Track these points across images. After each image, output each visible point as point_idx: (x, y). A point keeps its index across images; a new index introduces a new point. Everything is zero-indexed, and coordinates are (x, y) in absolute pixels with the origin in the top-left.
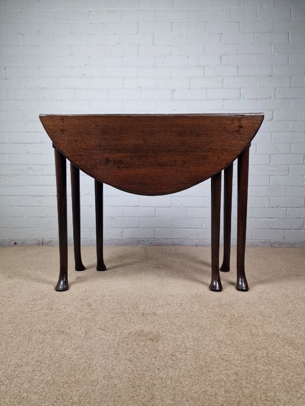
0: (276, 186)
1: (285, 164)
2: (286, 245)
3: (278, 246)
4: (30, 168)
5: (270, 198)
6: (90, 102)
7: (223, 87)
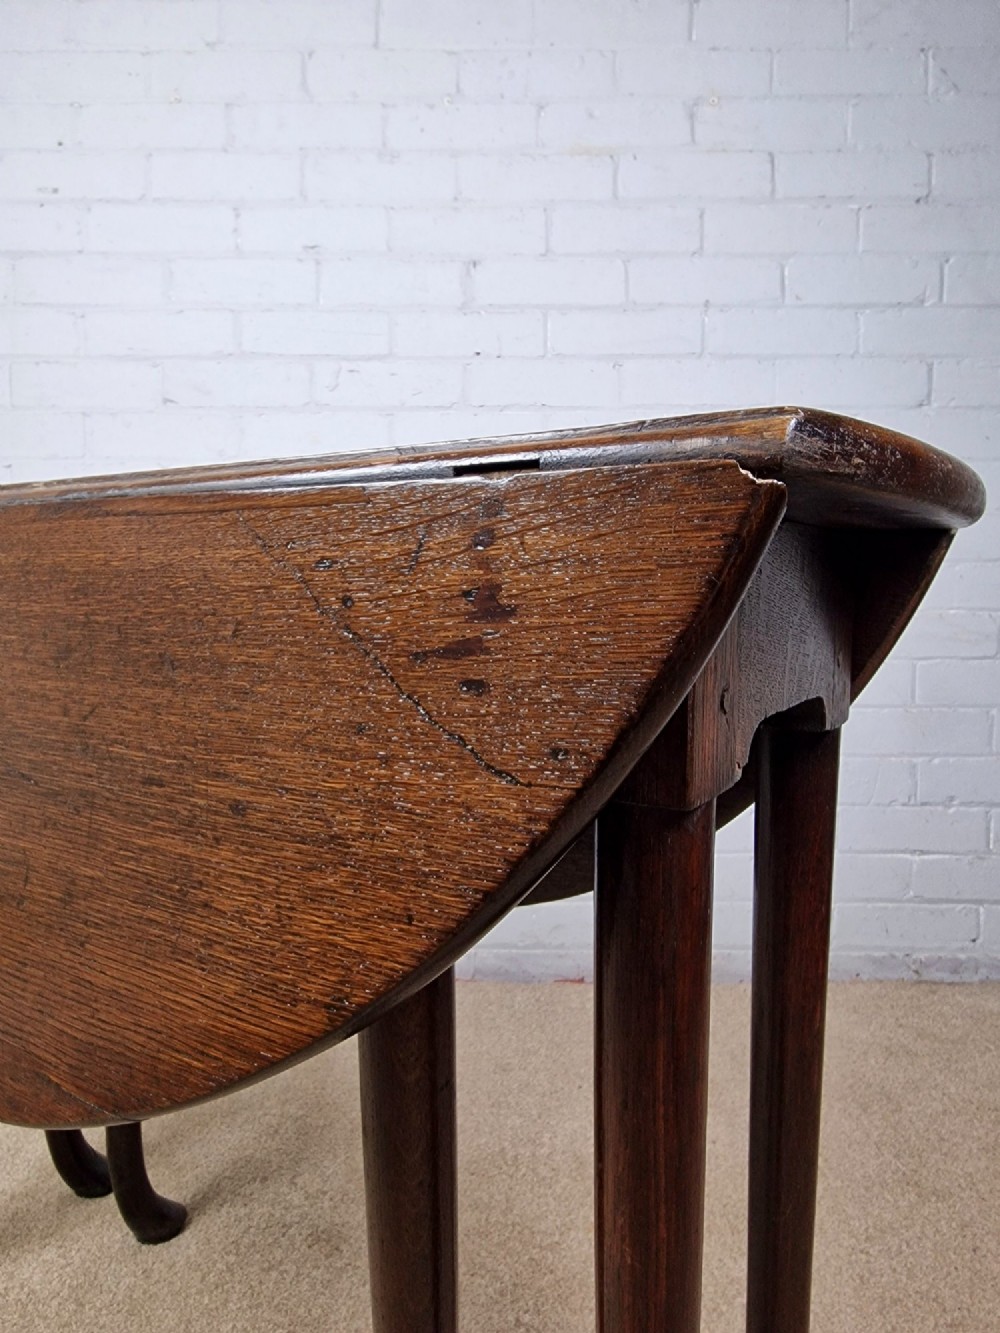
0: (944, 706)
1: (982, 609)
2: (983, 972)
3: (947, 977)
5: (915, 760)
6: (83, 316)
7: (701, 248)
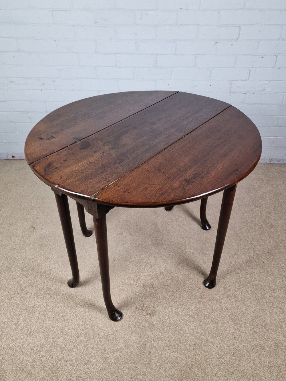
4: (12, 82)
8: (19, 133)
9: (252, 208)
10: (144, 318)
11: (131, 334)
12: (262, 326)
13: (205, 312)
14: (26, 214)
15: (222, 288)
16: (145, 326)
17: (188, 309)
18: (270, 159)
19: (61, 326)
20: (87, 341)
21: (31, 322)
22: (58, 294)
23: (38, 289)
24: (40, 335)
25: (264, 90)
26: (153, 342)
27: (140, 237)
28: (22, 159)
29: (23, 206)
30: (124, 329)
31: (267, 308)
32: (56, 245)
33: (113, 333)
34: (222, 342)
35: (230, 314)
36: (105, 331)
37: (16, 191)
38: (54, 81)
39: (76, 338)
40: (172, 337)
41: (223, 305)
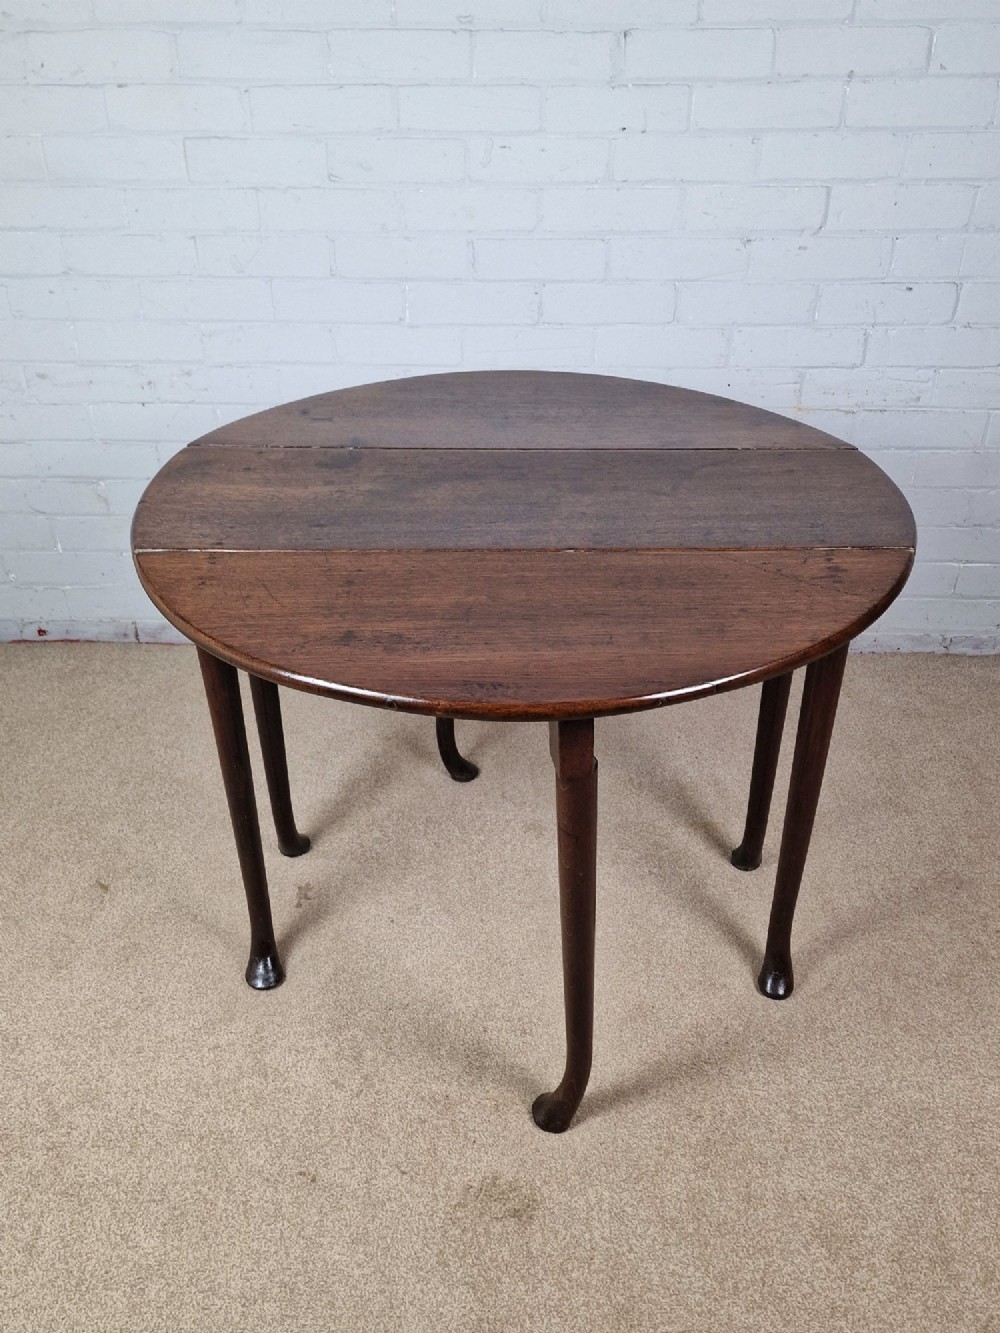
4: (42, 376)
7: (853, 14)
8: (64, 549)
9: (885, 817)
10: (497, 1228)
11: (446, 1291)
12: (935, 1263)
13: (721, 1209)
14: (77, 838)
15: (783, 1116)
16: (500, 1260)
17: (657, 1197)
18: (944, 639)
19: (191, 1256)
20: (284, 1317)
21: (82, 1242)
22: (185, 1135)
23: (114, 1114)
24: (114, 1293)
25: (919, 399)
26: (528, 1324)
27: (482, 920)
28: (71, 641)
29: (70, 807)
30: (421, 1269)
31: (952, 1196)
32: (182, 952)
33: (383, 1287)
34: (784, 1326)
35: (812, 1215)
36: (351, 1280)
37: (48, 753)
38: (189, 374)
39: (243, 1306)
40: (598, 1303)
41: (788, 1182)
